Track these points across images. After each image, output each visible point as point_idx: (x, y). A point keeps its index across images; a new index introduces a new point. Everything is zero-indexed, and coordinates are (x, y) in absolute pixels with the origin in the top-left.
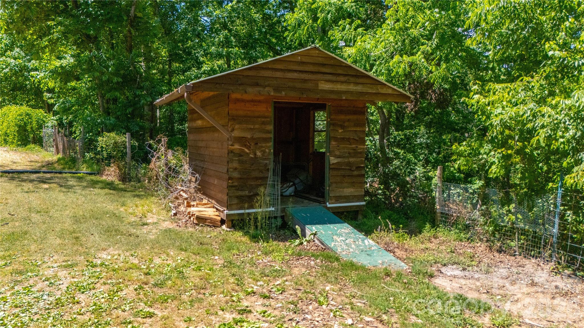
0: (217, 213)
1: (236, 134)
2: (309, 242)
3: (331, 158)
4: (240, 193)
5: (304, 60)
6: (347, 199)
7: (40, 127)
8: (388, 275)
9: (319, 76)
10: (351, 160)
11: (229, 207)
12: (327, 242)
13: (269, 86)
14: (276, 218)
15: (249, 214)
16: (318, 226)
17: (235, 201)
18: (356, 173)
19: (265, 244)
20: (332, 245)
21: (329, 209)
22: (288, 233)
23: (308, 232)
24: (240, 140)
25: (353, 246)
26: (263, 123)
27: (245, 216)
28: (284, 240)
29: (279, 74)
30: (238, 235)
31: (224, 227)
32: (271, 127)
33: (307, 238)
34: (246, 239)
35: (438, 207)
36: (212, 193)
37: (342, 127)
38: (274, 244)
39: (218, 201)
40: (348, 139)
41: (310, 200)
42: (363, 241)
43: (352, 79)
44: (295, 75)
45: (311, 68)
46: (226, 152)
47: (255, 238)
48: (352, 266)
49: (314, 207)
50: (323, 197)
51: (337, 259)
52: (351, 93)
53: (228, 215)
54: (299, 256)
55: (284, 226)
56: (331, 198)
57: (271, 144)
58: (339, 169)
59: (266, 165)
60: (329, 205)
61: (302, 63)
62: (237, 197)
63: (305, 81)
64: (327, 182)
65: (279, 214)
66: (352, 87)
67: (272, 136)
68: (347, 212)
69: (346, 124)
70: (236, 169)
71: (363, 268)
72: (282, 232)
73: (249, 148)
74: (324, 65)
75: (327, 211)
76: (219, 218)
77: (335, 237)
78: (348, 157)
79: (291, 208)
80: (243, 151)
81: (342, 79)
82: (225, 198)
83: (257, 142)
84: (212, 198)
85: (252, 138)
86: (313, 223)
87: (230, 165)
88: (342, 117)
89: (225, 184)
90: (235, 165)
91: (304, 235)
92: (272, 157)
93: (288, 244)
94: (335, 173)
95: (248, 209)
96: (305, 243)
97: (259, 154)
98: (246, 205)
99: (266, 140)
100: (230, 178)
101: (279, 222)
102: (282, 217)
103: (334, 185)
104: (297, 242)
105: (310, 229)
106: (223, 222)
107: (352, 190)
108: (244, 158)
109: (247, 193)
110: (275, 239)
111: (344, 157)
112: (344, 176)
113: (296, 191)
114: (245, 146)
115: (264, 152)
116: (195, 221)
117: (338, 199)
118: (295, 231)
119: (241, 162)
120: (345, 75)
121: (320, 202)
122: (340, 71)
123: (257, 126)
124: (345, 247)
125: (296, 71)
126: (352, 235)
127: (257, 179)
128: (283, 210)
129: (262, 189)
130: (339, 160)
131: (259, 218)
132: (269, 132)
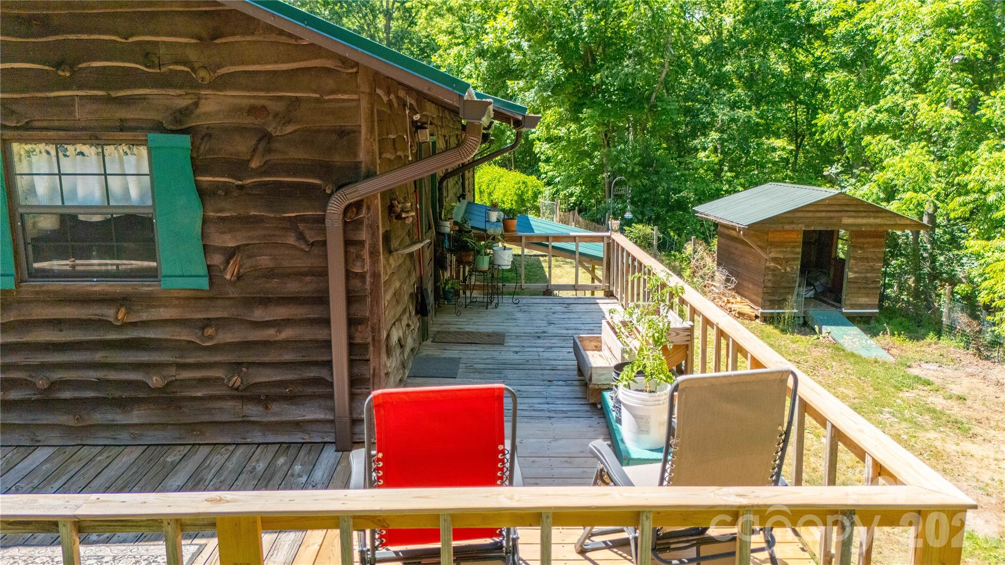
0: (752, 310)
1: (773, 255)
2: (824, 338)
3: (850, 274)
4: (772, 298)
5: (831, 202)
6: (861, 306)
7: (536, 196)
8: (876, 362)
9: (843, 214)
10: (869, 275)
11: (763, 307)
12: (837, 339)
13: (801, 223)
14: (799, 317)
15: (779, 314)
16: (832, 327)
17: (768, 303)
18: (872, 286)
19: (792, 336)
20: (841, 341)
21: (843, 313)
22: (807, 330)
23: (824, 331)
24: (774, 260)
25: (857, 343)
26: (794, 247)
27: (775, 315)
28: (805, 334)
29: (810, 215)
30: (769, 328)
31: (757, 320)
32: (800, 250)
33: (823, 335)
34: (777, 331)
35: (944, 320)
36: (746, 293)
37: (861, 248)
38: (798, 337)
39: (752, 301)
40: (867, 259)
41: (828, 304)
42: (866, 340)
43: (872, 214)
44: (823, 214)
45: (838, 208)
46: (764, 267)
47: (783, 331)
48: (853, 355)
49: (832, 312)
50: (839, 301)
51: (843, 350)
52: (871, 225)
53: (762, 313)
54: (816, 346)
55: (805, 324)
56: (846, 305)
57: (799, 262)
58: (855, 283)
59: (793, 278)
60: (844, 311)
61: (829, 205)
62: (770, 301)
63: (831, 218)
64: (844, 292)
65: (803, 315)
66: (872, 221)
67: (800, 256)
68: (861, 317)
69: (866, 246)
70: (770, 280)
71: (860, 357)
72: (803, 329)
73: (781, 265)
74: (847, 205)
75: (842, 316)
76: (754, 315)
77: (845, 336)
78: (865, 273)
79: (812, 312)
80: (777, 267)
81: (864, 214)
82: (760, 300)
83: (787, 260)
84: (746, 297)
85: (784, 258)
86: (828, 324)
87: (766, 278)
88: (862, 240)
89: (760, 290)
90: (770, 277)
91: (821, 332)
92: (798, 272)
93: (808, 337)
94: (852, 285)
95: (778, 309)
96: (821, 338)
97: (788, 269)
98: (776, 307)
99: (794, 259)
100: (765, 287)
101: (801, 322)
102: (804, 317)
103: (850, 295)
104: (816, 337)
105: (825, 329)
106: (757, 317)
107: (867, 299)
108: (777, 273)
109: (777, 298)
110: (799, 333)
111: (861, 273)
112: (860, 288)
113: (816, 293)
114: (779, 264)
115: (793, 268)
116: (737, 315)
117: (853, 306)
118: (814, 330)
119: (774, 275)
120: (865, 211)
121: (837, 307)
122: (862, 209)
123: (789, 249)
124: (851, 344)
125: (823, 211)
126: (859, 336)
127: (785, 288)
128: (805, 312)
129: (790, 297)
130: (857, 275)
131: (787, 317)
132: (797, 253)
